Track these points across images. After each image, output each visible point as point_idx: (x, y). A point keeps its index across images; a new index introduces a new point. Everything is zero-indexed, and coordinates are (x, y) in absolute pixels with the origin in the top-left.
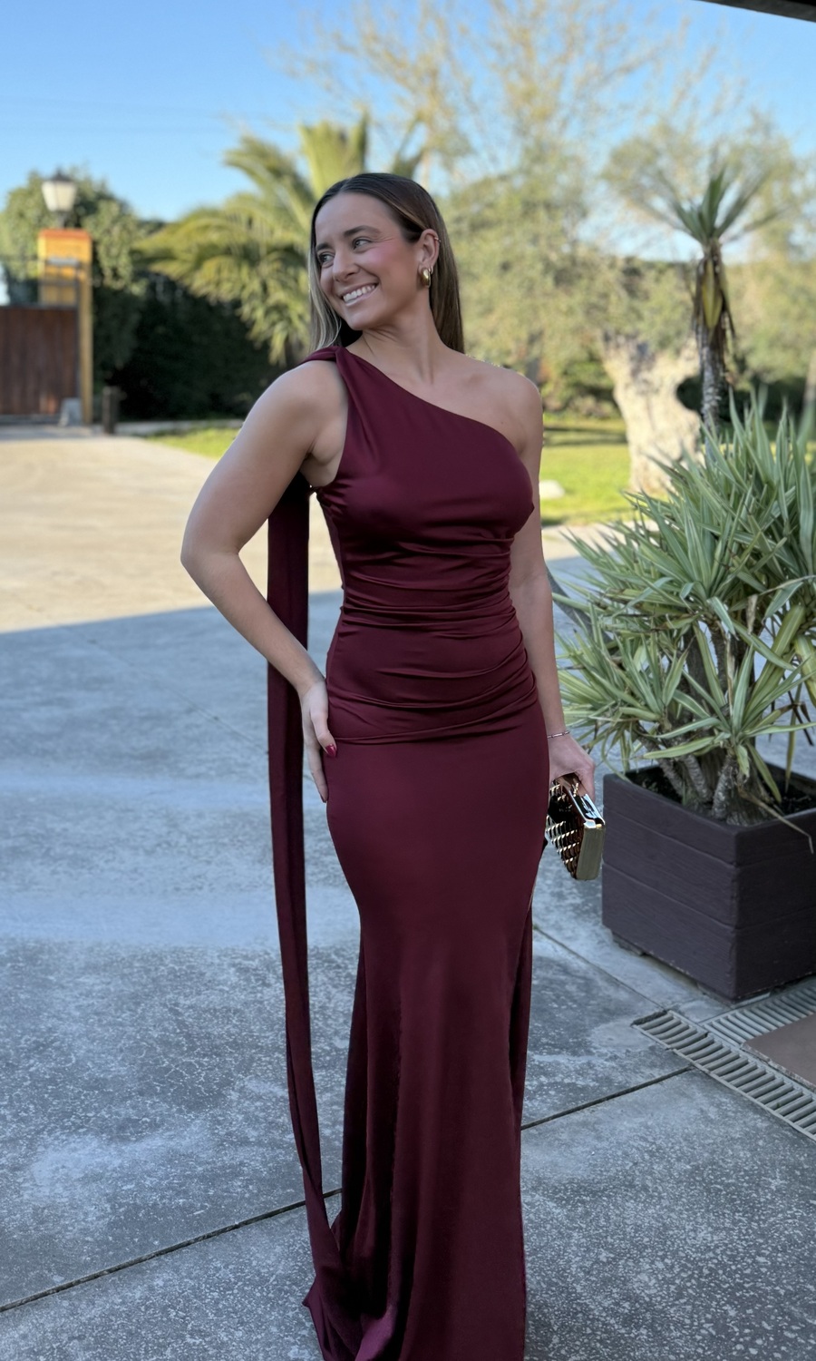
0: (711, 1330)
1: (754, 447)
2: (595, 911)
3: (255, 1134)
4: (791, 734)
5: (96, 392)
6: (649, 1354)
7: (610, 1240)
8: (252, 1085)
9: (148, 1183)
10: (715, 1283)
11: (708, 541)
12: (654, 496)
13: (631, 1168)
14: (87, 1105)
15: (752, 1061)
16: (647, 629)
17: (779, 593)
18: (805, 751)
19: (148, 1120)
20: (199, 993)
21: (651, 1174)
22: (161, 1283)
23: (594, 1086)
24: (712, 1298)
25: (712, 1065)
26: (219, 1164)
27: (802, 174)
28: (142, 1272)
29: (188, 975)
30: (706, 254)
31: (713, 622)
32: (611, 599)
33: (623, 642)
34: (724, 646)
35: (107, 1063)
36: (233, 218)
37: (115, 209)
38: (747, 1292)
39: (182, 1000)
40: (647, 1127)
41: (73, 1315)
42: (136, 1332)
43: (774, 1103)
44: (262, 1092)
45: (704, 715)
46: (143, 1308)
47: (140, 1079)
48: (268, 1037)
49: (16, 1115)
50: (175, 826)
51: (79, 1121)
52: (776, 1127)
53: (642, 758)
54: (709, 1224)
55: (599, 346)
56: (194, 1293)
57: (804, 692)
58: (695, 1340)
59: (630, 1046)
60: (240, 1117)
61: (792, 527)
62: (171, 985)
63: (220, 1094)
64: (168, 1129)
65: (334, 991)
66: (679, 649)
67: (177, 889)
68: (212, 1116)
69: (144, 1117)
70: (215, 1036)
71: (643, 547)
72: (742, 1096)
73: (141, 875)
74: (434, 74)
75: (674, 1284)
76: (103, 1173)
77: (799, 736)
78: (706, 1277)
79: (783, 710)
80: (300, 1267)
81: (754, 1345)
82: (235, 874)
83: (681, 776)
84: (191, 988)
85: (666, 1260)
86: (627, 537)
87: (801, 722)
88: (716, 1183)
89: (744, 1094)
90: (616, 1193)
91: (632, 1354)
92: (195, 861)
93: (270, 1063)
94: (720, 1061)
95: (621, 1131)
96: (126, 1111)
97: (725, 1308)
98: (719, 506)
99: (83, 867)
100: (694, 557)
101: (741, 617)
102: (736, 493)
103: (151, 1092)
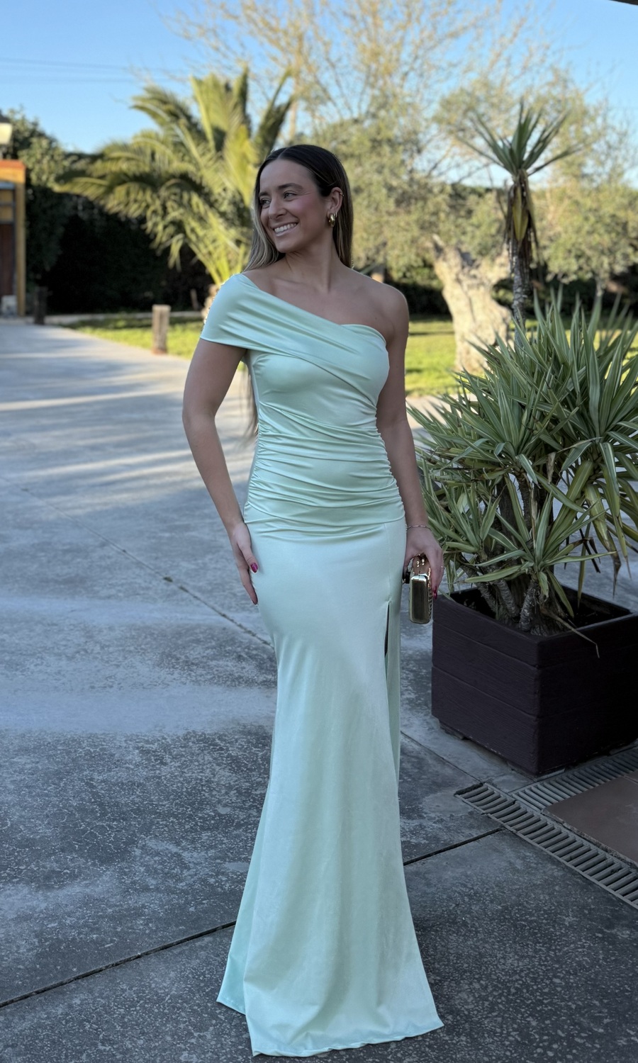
0: (517, 1037)
1: (554, 336)
2: (426, 705)
3: (154, 882)
4: (582, 563)
5: (27, 291)
6: (468, 1057)
7: (437, 966)
8: (152, 844)
9: (68, 922)
10: (521, 1000)
11: (516, 410)
12: (475, 374)
13: (454, 908)
14: (19, 860)
15: (550, 822)
16: (468, 480)
17: (573, 450)
18: (593, 577)
19: (68, 872)
20: (109, 770)
21: (470, 913)
22: (78, 1002)
23: (425, 843)
24: (518, 1012)
25: (519, 826)
26: (125, 907)
27: (593, 120)
28: (63, 993)
29: (101, 756)
30: (515, 182)
31: (520, 474)
32: (439, 455)
33: (449, 490)
34: (529, 493)
35: (36, 826)
36: (140, 151)
37: (44, 143)
38: (546, 1007)
39: (96, 776)
40: (467, 876)
41: (7, 1027)
42: (59, 1041)
43: (567, 857)
44: (160, 848)
45: (513, 548)
46: (64, 1022)
47: (62, 839)
48: (164, 805)
50: (91, 637)
51: (13, 873)
52: (569, 875)
53: (464, 582)
54: (516, 953)
55: (431, 256)
56: (105, 1010)
57: (592, 530)
58: (504, 1045)
59: (453, 812)
60: (142, 869)
61: (583, 399)
62: (88, 764)
63: (126, 851)
64: (84, 879)
65: (218, 768)
66: (493, 496)
67: (93, 687)
68: (121, 868)
69: (65, 869)
70: (122, 804)
71: (465, 414)
72: (542, 851)
73: (64, 676)
74: (300, 38)
75: (487, 1000)
76: (33, 915)
77: (589, 565)
78: (513, 995)
79: (576, 544)
80: (190, 988)
81: (551, 1049)
82: (139, 675)
83: (495, 597)
84: (103, 766)
85: (482, 982)
86: (452, 406)
87: (590, 553)
88: (522, 920)
89: (544, 849)
90: (442, 928)
91: (454, 1056)
92: (107, 665)
93: (166, 826)
94: (525, 823)
95: (446, 879)
96: (51, 864)
97: (528, 1019)
98: (525, 382)
99: (17, 670)
100: (505, 422)
101: (542, 470)
102: (538, 371)
103: (71, 849)
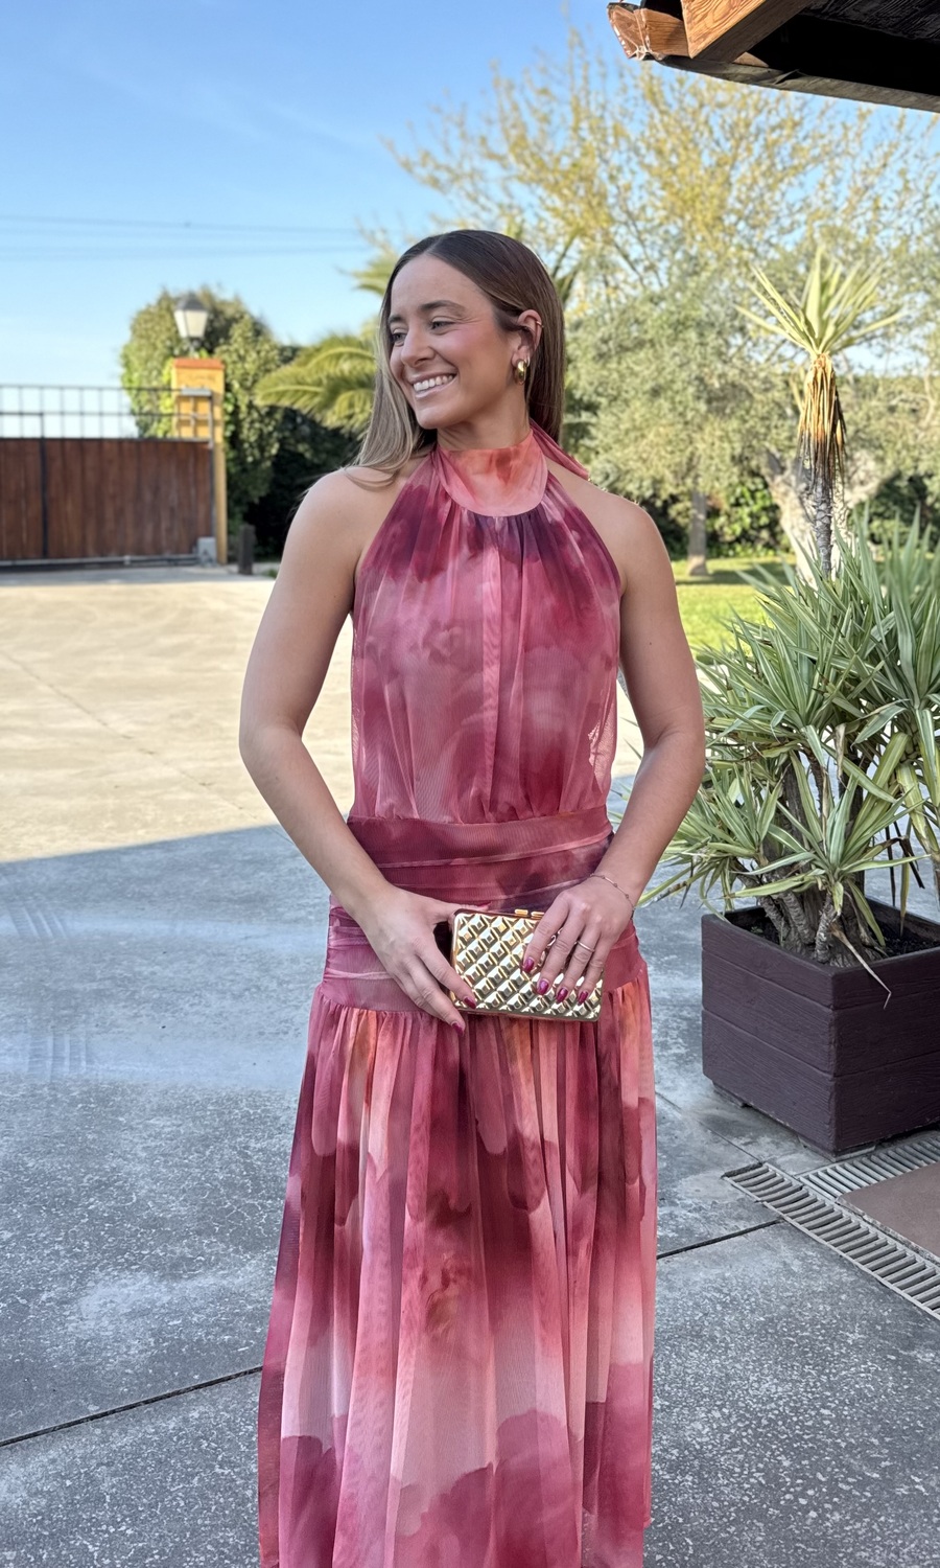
0: (761, 1479)
9: (195, 1319)
10: (773, 1434)
13: (700, 1318)
14: (142, 1243)
15: (845, 1214)
19: (203, 1258)
20: (271, 1137)
21: (721, 1325)
22: (196, 1415)
23: (674, 1237)
24: (767, 1448)
25: (803, 1218)
28: (179, 1405)
35: (168, 1203)
38: (806, 1444)
39: (252, 1144)
40: (724, 1279)
41: (103, 1442)
45: (801, 849)
46: (175, 1439)
47: (199, 1219)
49: (69, 1251)
51: (132, 1258)
52: (862, 1281)
53: (743, 897)
54: (776, 1376)
56: (228, 1426)
58: (742, 1488)
59: (717, 1198)
61: (890, 651)
62: (244, 1129)
64: (221, 1269)
67: (261, 1034)
68: (269, 1256)
69: (199, 1255)
72: (831, 1249)
75: (728, 1433)
76: (150, 1310)
78: (764, 1427)
81: (804, 1496)
84: (264, 1132)
85: (724, 1410)
88: (790, 1336)
89: (833, 1248)
94: (812, 1215)
95: (696, 1282)
96: (181, 1249)
97: (779, 1458)
103: (210, 1232)
